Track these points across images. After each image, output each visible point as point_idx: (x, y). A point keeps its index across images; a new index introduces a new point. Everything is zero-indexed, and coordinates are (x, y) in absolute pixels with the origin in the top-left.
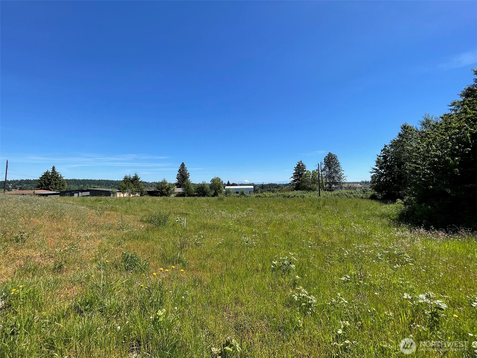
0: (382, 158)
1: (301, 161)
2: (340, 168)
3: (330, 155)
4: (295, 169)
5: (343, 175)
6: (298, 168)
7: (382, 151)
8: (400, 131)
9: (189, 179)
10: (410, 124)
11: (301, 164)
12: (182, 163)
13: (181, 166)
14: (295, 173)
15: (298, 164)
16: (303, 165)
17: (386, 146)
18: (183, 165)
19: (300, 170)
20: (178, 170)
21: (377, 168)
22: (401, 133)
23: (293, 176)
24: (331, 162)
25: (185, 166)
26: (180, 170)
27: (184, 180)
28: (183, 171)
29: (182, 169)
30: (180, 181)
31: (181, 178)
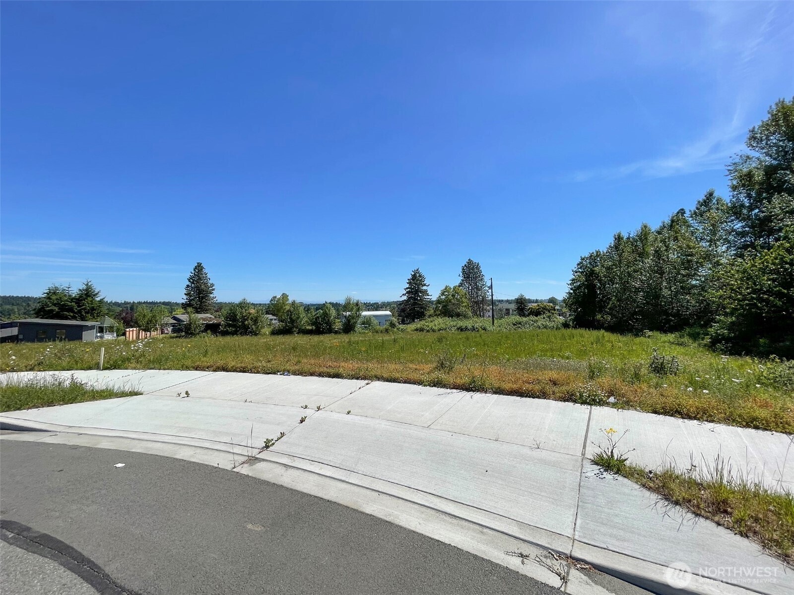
1: (417, 270)
3: (470, 262)
4: (408, 281)
6: (413, 280)
9: (212, 295)
11: (418, 274)
12: (198, 263)
13: (194, 270)
14: (407, 288)
15: (413, 274)
16: (420, 276)
18: (199, 268)
19: (416, 284)
20: (188, 277)
23: (405, 292)
24: (471, 273)
25: (204, 270)
26: (194, 277)
27: (203, 298)
28: (200, 279)
29: (198, 276)
30: (194, 300)
31: (194, 293)
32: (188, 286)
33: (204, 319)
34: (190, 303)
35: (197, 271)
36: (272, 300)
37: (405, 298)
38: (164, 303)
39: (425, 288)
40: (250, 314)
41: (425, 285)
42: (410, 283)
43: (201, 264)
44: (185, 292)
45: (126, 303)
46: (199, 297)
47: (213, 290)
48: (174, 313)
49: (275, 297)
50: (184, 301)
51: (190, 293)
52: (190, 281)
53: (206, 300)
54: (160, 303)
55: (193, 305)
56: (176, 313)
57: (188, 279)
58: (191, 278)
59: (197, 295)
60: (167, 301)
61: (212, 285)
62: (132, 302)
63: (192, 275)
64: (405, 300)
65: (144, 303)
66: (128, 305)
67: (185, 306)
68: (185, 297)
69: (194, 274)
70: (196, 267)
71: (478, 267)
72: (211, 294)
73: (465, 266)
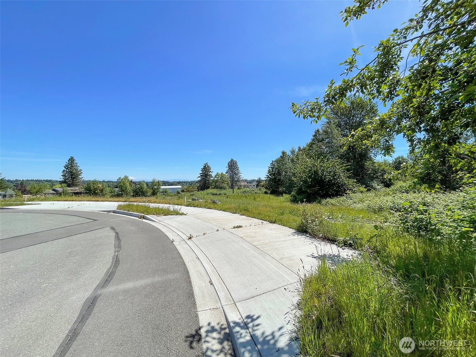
0: (271, 168)
1: (207, 163)
2: (239, 171)
3: (232, 160)
4: (201, 170)
5: (241, 177)
6: (204, 169)
7: (271, 164)
8: (281, 154)
9: (80, 177)
10: (285, 151)
11: (207, 166)
12: (71, 157)
13: (69, 161)
14: (201, 173)
15: (204, 165)
16: (208, 167)
17: (273, 161)
18: (72, 160)
19: (206, 171)
21: (268, 175)
22: (282, 156)
23: (200, 176)
24: (232, 166)
25: (75, 161)
26: (68, 165)
27: (74, 178)
28: (72, 166)
29: (71, 165)
30: (68, 179)
31: (68, 175)
32: (64, 171)
33: (72, 190)
34: (65, 181)
35: (70, 161)
36: (118, 180)
37: (199, 179)
38: (47, 181)
39: (210, 173)
40: (99, 187)
41: (211, 172)
42: (202, 170)
43: (73, 157)
44: (62, 174)
45: (17, 181)
46: (72, 177)
47: (81, 173)
48: (54, 187)
49: (120, 178)
50: (60, 180)
51: (66, 175)
52: (65, 168)
53: (77, 179)
54: (44, 180)
55: (67, 182)
56: (55, 187)
57: (64, 166)
58: (66, 166)
59: (70, 176)
60: (49, 179)
61: (81, 170)
62: (22, 180)
63: (67, 164)
64: (200, 180)
65: (31, 180)
66: (19, 182)
67: (61, 183)
68: (62, 177)
69: (69, 163)
70: (70, 159)
71: (236, 163)
72: (80, 175)
73: (229, 162)
